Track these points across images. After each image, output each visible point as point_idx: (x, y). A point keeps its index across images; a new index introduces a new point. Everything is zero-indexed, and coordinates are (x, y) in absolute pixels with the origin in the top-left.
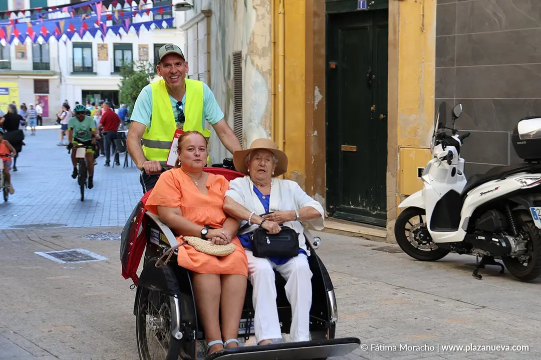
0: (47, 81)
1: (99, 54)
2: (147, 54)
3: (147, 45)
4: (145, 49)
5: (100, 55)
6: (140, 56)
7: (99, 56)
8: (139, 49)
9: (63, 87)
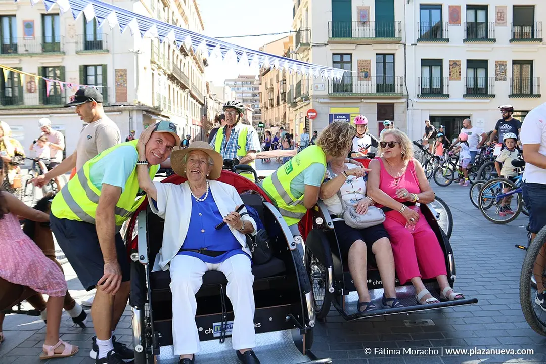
0: (392, 105)
1: (450, 72)
2: (505, 72)
3: (505, 62)
4: (503, 67)
5: (452, 74)
6: (497, 75)
7: (450, 75)
8: (496, 66)
9: (409, 112)
